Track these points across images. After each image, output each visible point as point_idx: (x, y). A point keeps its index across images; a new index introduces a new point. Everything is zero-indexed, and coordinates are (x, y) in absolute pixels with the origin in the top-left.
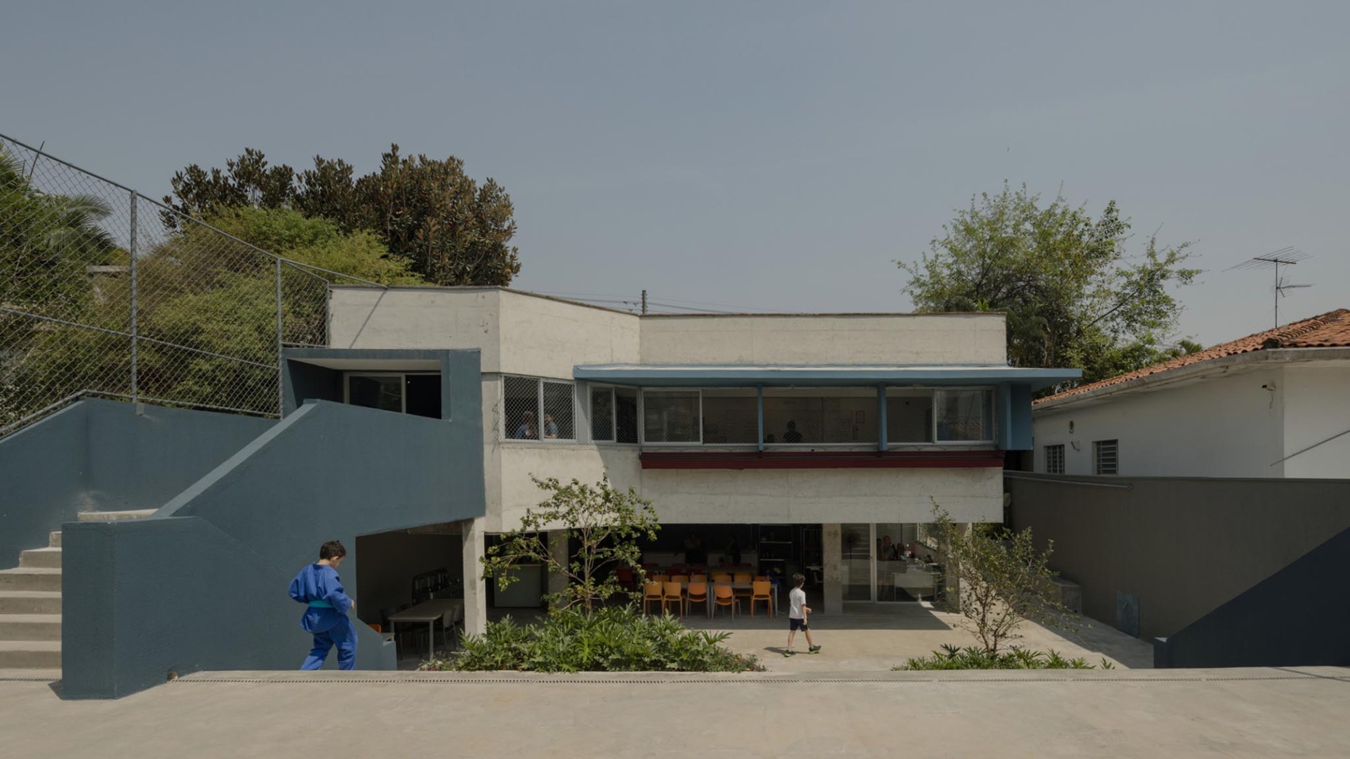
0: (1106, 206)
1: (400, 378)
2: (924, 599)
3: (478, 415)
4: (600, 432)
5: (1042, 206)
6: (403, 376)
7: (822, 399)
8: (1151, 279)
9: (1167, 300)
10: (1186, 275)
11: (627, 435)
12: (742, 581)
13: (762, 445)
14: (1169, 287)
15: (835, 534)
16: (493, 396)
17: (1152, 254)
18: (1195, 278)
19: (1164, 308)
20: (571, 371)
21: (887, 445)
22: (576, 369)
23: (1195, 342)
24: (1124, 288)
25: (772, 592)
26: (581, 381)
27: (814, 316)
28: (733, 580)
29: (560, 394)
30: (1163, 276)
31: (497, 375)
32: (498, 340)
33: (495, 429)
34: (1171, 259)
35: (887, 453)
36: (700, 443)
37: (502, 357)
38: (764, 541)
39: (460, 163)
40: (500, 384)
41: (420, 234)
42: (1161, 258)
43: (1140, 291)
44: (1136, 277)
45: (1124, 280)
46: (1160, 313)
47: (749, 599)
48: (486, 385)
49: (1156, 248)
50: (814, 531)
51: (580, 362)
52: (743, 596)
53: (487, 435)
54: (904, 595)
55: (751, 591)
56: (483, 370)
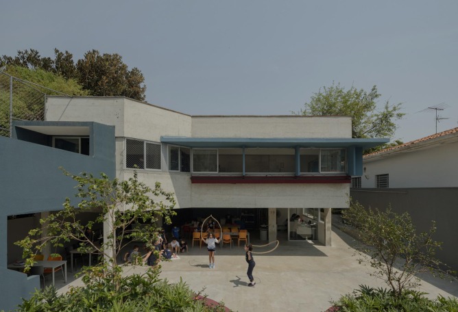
0: (372, 88)
1: (78, 140)
2: (309, 239)
3: (113, 156)
4: (173, 167)
5: (345, 91)
6: (80, 138)
7: (269, 155)
8: (386, 117)
9: (392, 125)
10: (400, 115)
11: (185, 168)
12: (235, 232)
13: (244, 173)
14: (393, 120)
15: (274, 212)
16: (121, 149)
17: (387, 108)
18: (403, 117)
19: (391, 127)
20: (159, 138)
21: (300, 174)
22: (162, 138)
23: (401, 141)
24: (376, 120)
25: (247, 236)
26: (165, 143)
27: (268, 116)
28: (231, 231)
29: (154, 148)
30: (391, 116)
31: (123, 138)
32: (123, 121)
33: (122, 163)
34: (395, 109)
35: (299, 177)
36: (217, 172)
37: (125, 130)
38: (243, 214)
39: (121, 57)
40: (124, 143)
41: (100, 83)
42: (390, 109)
43: (382, 121)
44: (380, 117)
45: (376, 118)
46: (390, 130)
47: (237, 239)
48: (118, 144)
49: (389, 105)
50: (264, 211)
51: (164, 134)
52: (235, 239)
53: (118, 166)
54: (300, 237)
55: (238, 236)
56: (116, 135)
